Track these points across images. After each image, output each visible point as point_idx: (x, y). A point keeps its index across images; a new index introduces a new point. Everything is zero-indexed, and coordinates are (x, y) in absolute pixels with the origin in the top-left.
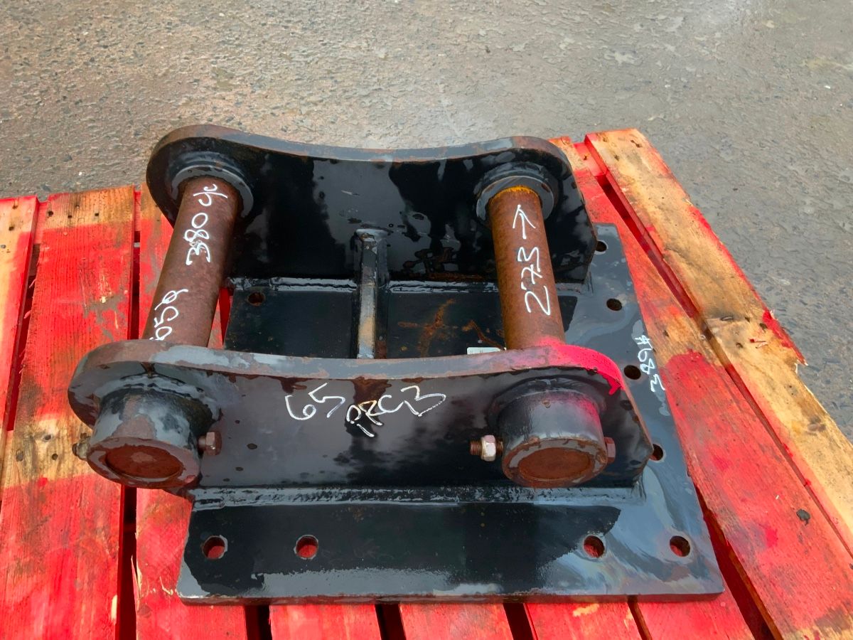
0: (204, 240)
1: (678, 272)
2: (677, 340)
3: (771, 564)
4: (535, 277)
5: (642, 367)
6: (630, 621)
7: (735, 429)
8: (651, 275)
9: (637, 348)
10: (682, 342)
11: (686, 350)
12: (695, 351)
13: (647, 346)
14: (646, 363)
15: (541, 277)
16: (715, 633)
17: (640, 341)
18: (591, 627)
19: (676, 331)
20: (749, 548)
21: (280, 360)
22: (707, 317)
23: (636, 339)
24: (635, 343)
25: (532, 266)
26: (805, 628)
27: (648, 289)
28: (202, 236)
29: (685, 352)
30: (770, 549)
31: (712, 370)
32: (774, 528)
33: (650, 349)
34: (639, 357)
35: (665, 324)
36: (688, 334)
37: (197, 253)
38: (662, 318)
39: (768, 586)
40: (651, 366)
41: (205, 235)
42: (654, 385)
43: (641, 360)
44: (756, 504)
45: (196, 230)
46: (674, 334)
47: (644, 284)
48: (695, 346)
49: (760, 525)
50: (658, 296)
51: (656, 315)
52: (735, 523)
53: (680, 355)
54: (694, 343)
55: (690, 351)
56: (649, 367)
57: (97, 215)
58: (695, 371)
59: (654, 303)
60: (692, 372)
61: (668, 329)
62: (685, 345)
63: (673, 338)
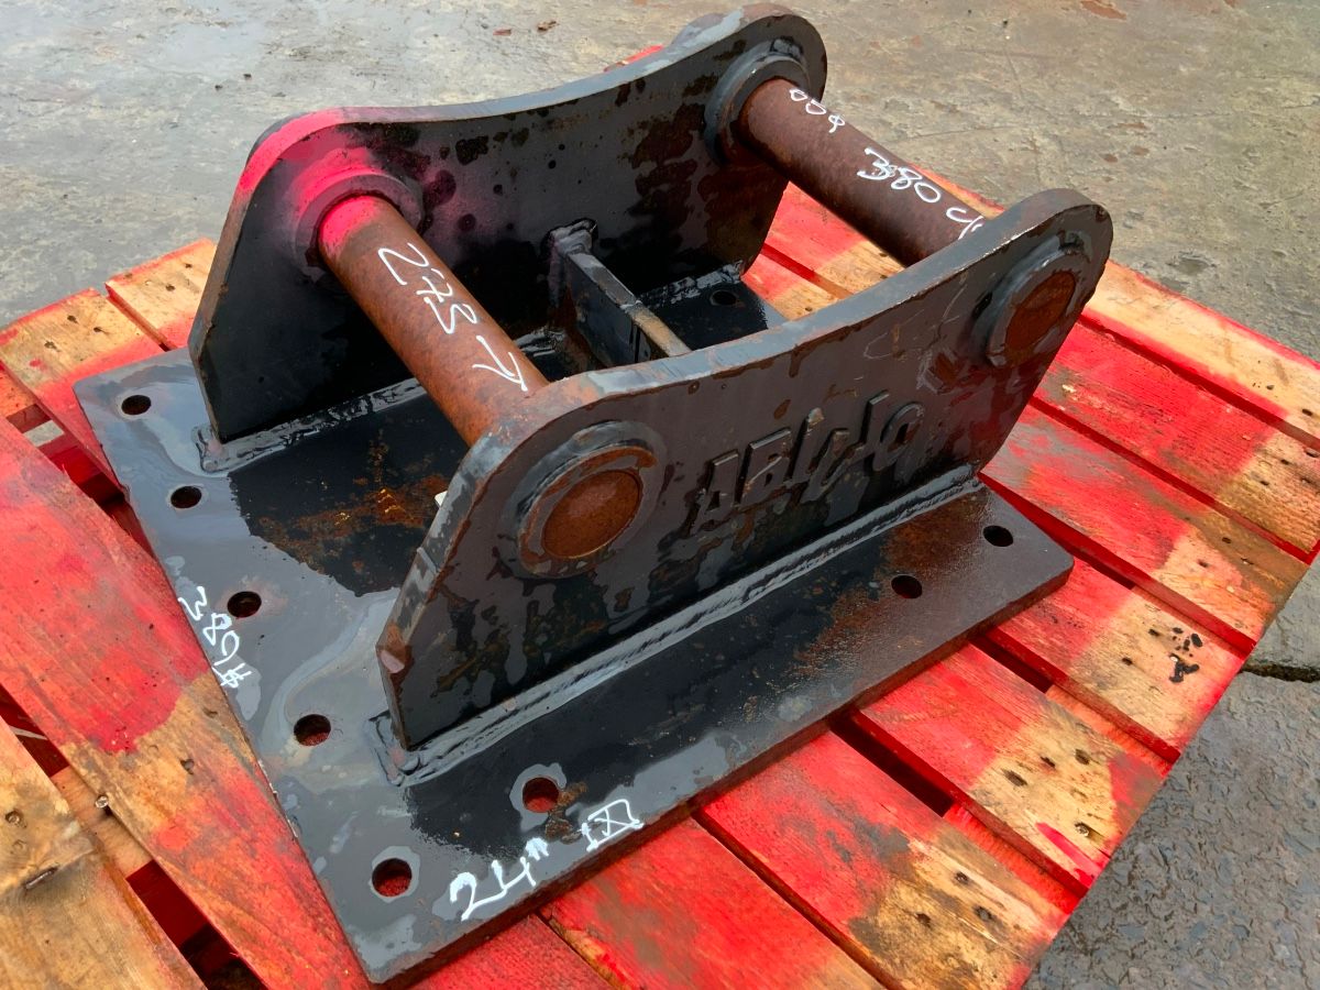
0: (892, 180)
1: (175, 969)
2: (161, 763)
4: (427, 288)
5: (228, 620)
7: (39, 630)
8: (246, 919)
9: (244, 654)
10: (150, 762)
11: (139, 747)
12: (122, 752)
13: (224, 668)
14: (221, 633)
15: (419, 293)
17: (240, 672)
19: (164, 782)
20: (29, 474)
22: (92, 858)
23: (249, 673)
24: (251, 663)
27: (246, 867)
28: (900, 181)
29: (142, 740)
31: (82, 728)
33: (216, 664)
34: (237, 639)
35: (192, 789)
36: (136, 790)
38: (202, 801)
39: (6, 445)
40: (210, 632)
41: (899, 185)
42: (201, 600)
43: (232, 633)
44: (13, 531)
45: (914, 182)
46: (169, 772)
47: (258, 879)
48: (120, 767)
49: (9, 507)
50: (218, 860)
51: (217, 803)
52: (50, 495)
53: (150, 728)
54: (122, 772)
55: (129, 748)
56: (214, 627)
57: (1264, 483)
58: (118, 709)
59: (226, 834)
60: (124, 704)
61: (184, 781)
62: (142, 757)
63: (171, 763)
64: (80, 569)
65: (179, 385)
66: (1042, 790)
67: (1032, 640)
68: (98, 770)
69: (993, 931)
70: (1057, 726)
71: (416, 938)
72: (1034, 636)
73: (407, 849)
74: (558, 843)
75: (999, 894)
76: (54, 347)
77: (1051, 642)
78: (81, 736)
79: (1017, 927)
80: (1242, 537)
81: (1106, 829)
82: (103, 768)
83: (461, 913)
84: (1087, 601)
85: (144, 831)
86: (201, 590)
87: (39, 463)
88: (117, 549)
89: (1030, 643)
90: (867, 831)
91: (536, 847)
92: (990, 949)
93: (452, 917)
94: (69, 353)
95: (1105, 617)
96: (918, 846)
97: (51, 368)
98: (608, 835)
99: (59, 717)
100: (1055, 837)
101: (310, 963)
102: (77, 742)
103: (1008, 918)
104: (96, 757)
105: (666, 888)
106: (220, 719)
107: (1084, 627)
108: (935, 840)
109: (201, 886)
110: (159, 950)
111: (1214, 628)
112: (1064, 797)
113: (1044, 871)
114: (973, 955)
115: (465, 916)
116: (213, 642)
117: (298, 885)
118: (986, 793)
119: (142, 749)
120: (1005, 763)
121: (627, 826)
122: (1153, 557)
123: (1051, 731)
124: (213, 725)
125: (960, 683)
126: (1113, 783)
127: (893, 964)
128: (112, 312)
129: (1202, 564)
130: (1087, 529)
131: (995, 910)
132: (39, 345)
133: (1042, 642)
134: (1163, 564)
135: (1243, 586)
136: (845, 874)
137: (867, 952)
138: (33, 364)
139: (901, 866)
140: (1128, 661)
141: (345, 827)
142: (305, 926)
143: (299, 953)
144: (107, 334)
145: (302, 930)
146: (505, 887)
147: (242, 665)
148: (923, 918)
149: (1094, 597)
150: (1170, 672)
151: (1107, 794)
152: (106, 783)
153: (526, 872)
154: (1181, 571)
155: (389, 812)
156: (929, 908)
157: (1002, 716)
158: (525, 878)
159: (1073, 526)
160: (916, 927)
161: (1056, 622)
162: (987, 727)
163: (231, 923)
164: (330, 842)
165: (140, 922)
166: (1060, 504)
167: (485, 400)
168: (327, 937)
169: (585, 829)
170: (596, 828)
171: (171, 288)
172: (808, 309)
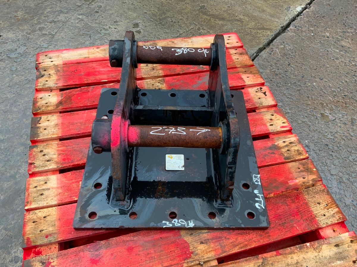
1: (246, 260)
2: (199, 248)
3: (83, 257)
4: (169, 131)
5: (176, 220)
6: (74, 199)
7: (147, 262)
8: (242, 245)
9: (186, 220)
10: (197, 250)
11: (192, 251)
12: (192, 255)
13: (188, 225)
14: (178, 222)
15: (170, 133)
16: (64, 227)
18: (75, 186)
19: (204, 249)
20: (92, 250)
21: (128, 63)
23: (192, 221)
24: (190, 220)
25: (175, 131)
26: (57, 262)
27: (231, 241)
28: (184, 51)
29: (191, 250)
30: (89, 259)
31: (181, 261)
32: (98, 264)
33: (186, 226)
34: (182, 220)
35: (208, 244)
36: (203, 255)
37: (177, 51)
38: (212, 244)
39: (75, 253)
42: (167, 223)
43: (179, 220)
44: (110, 259)
45: (187, 50)
46: (202, 247)
47: (234, 240)
48: (195, 256)
49: (100, 258)
50: (227, 245)
51: (214, 241)
52: (103, 247)
53: (189, 247)
54: (197, 256)
55: (192, 253)
56: (176, 223)
57: (238, 59)
58: (180, 252)
59: (222, 242)
60: (179, 250)
61: (205, 245)
62: (195, 251)
63: (200, 246)
64: (133, 248)
65: (92, 204)
66: (275, 123)
68: (194, 261)
69: (294, 144)
70: (266, 114)
71: (264, 216)
72: (248, 105)
73: (246, 211)
74: (257, 188)
75: (289, 139)
76: (43, 230)
78: (183, 261)
80: (246, 69)
81: (285, 121)
82: (194, 260)
83: (263, 208)
85: (213, 256)
86: (164, 222)
87: (89, 247)
88: (132, 238)
90: (270, 148)
91: (256, 192)
92: (296, 146)
93: (263, 210)
94: (49, 227)
95: (250, 95)
96: (276, 144)
97: (52, 233)
98: (259, 180)
99: (175, 265)
100: (283, 127)
101: (255, 238)
102: (184, 263)
103: (293, 141)
104: (190, 260)
105: (267, 179)
106: (194, 233)
108: (276, 141)
109: (231, 250)
110: (241, 262)
111: (260, 84)
112: (278, 122)
113: (285, 132)
114: (296, 148)
115: (264, 208)
116: (180, 225)
117: (239, 234)
118: (272, 130)
119: (193, 250)
120: (268, 124)
121: (259, 177)
122: (243, 82)
124: (195, 235)
125: (252, 120)
126: (278, 115)
128: (40, 211)
129: (248, 77)
131: (291, 141)
132: (39, 234)
133: (250, 105)
134: (245, 81)
135: (255, 76)
136: (276, 155)
137: (289, 160)
138: (47, 237)
139: (278, 148)
140: (259, 98)
141: (237, 218)
142: (247, 236)
143: (253, 239)
144: (48, 216)
145: (248, 236)
146: (261, 199)
147: (189, 222)
148: (288, 150)
150: (264, 95)
151: (280, 117)
152: (198, 260)
153: (260, 195)
154: (247, 81)
155: (237, 210)
156: (286, 149)
157: (260, 119)
158: (261, 196)
160: (289, 152)
161: (248, 101)
162: (261, 122)
163: (241, 248)
164: (239, 222)
165: (234, 263)
167: (207, 137)
168: (252, 233)
169: (256, 183)
170: (257, 181)
171: (42, 194)
172: (153, 85)
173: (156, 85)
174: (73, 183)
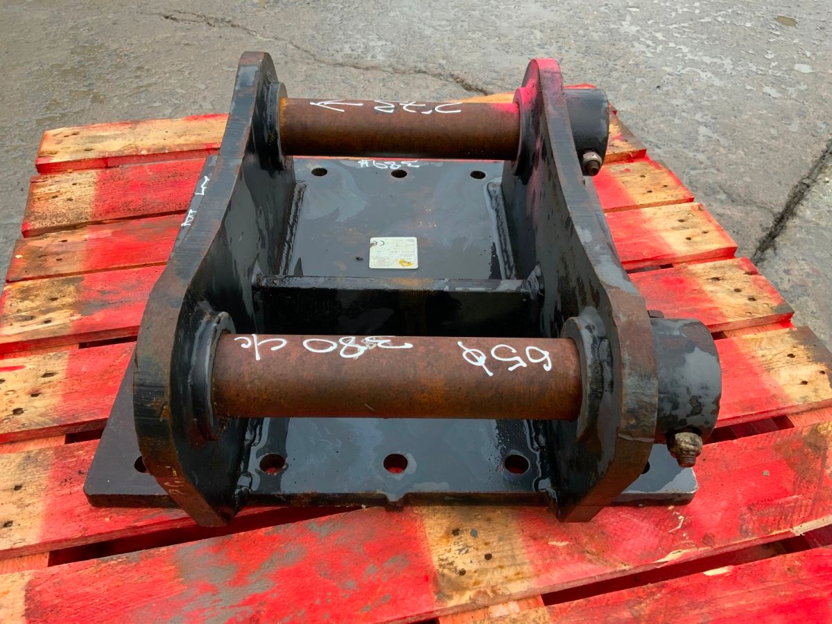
5: (394, 168)
9: (373, 168)
34: (382, 168)
42: (411, 165)
43: (387, 168)
66: (32, 381)
67: (87, 448)
69: (21, 316)
70: (41, 415)
72: (87, 451)
77: (74, 457)
79: (11, 325)
84: (68, 506)
86: (417, 166)
89: (87, 445)
90: (104, 306)
92: (19, 311)
94: (632, 180)
95: (49, 505)
96: (77, 317)
100: (14, 368)
103: (17, 325)
107: (60, 485)
108: (70, 325)
112: (18, 386)
114: (24, 305)
116: (385, 162)
118: (60, 358)
120: (59, 376)
122: (38, 589)
123: (44, 410)
127: (57, 281)
128: (665, 198)
130: (103, 565)
131: (25, 323)
133: (80, 452)
134: (26, 590)
136: (99, 288)
139: (79, 306)
140: (17, 488)
144: (644, 193)
147: (367, 166)
148: (54, 299)
149: (65, 513)
154: (10, 596)
156: (55, 304)
159: (114, 557)
160: (55, 295)
161: (80, 472)
162: (81, 385)
166: (137, 568)
171: (681, 221)
172: (488, 557)
173: (472, 552)
174: (628, 239)
